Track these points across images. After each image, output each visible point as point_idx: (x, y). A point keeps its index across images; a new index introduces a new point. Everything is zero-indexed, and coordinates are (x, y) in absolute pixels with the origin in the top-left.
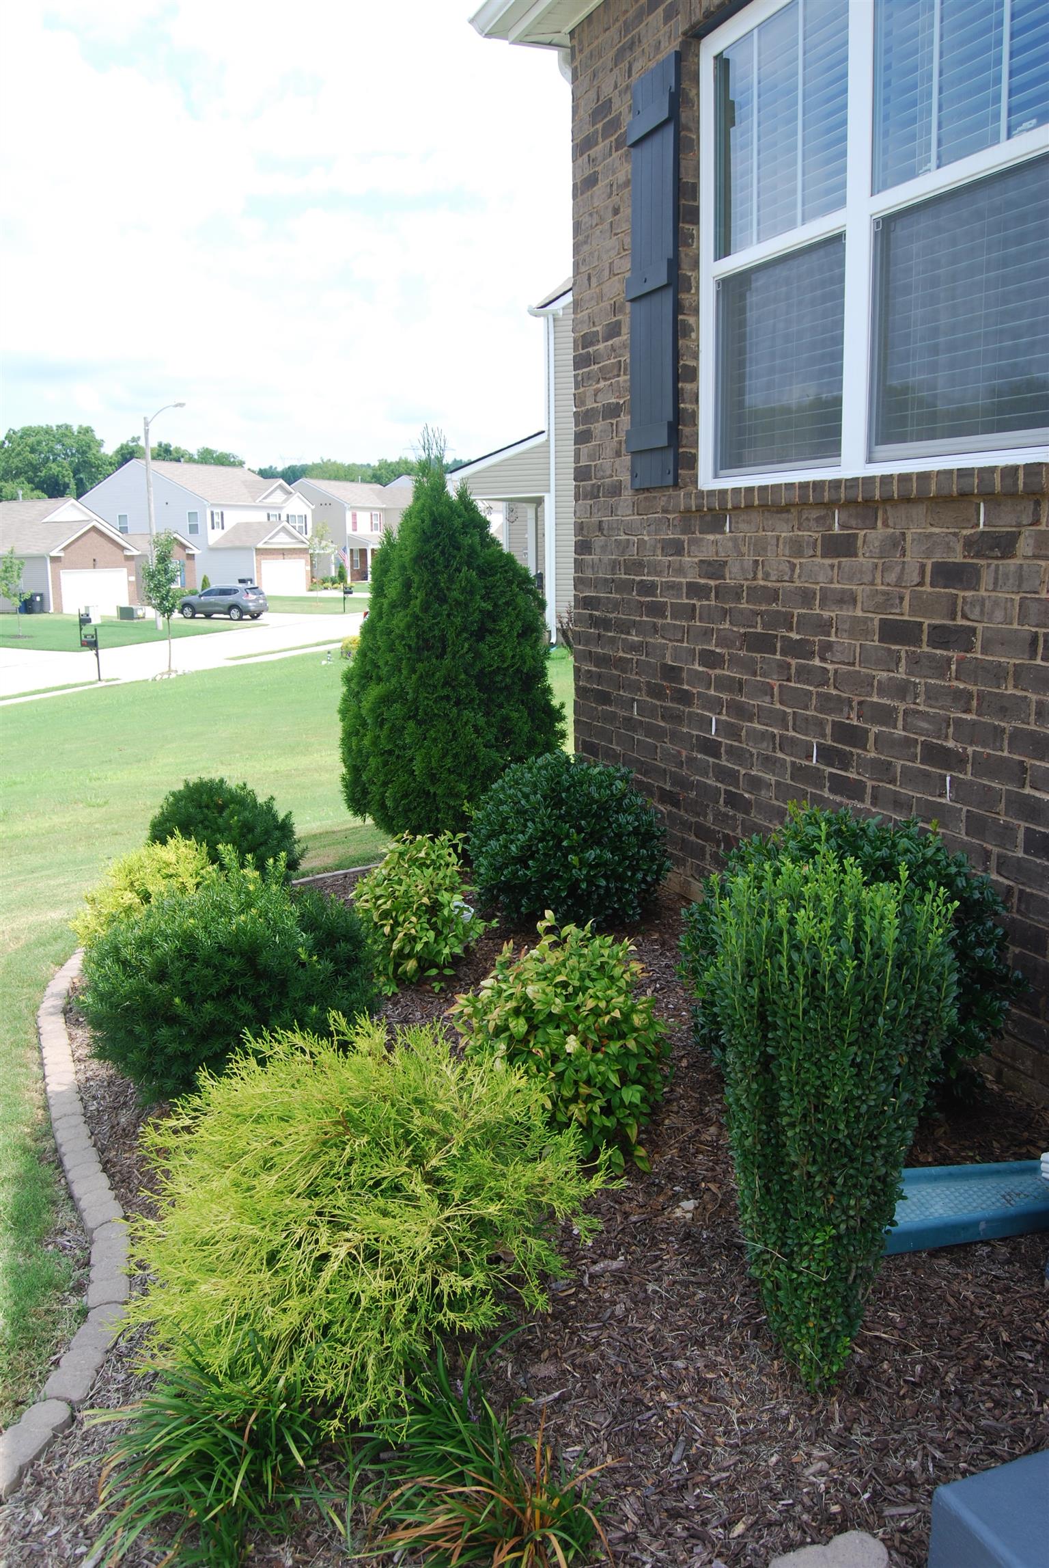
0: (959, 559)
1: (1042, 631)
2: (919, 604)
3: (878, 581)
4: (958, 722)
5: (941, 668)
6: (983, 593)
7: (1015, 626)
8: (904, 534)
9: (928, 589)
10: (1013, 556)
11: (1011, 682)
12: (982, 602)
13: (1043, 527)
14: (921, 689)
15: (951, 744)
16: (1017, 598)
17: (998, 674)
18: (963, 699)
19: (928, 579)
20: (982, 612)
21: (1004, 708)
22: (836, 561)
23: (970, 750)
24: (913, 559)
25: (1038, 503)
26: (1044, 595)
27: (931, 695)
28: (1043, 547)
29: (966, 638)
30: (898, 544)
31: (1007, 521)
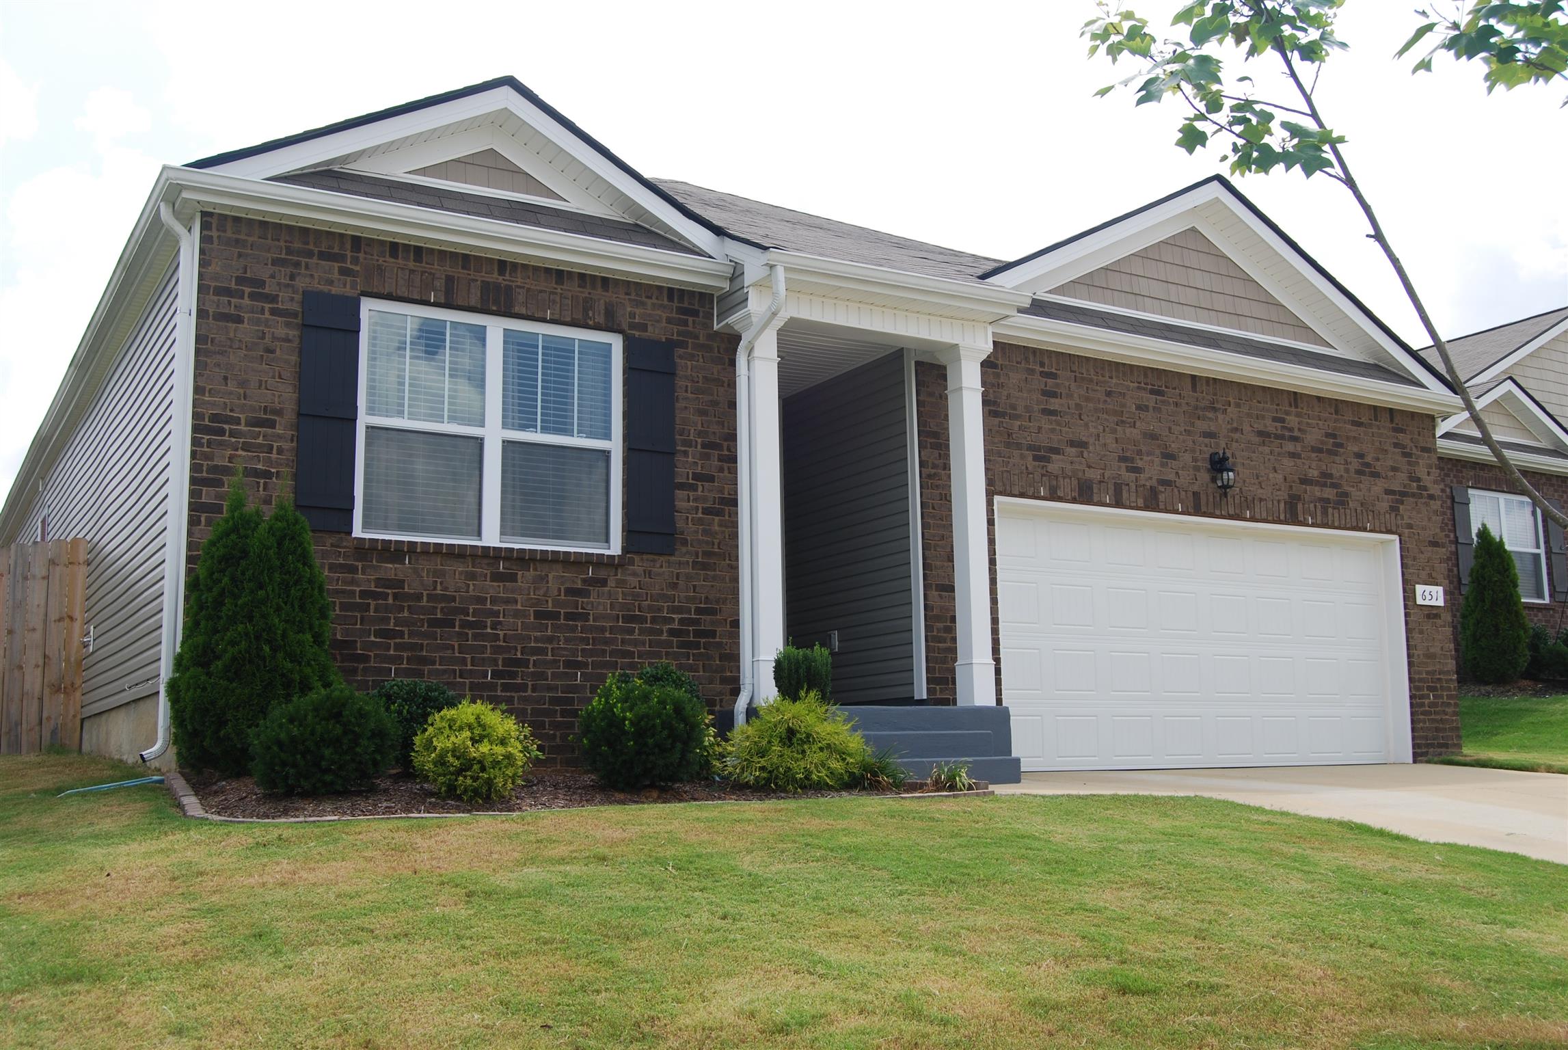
0: (580, 587)
1: (621, 613)
2: (556, 603)
3: (532, 594)
4: (583, 650)
5: (573, 629)
6: (592, 599)
7: (609, 612)
8: (547, 576)
9: (562, 598)
10: (606, 586)
11: (608, 633)
12: (592, 602)
13: (619, 577)
14: (562, 638)
15: (580, 659)
16: (609, 601)
17: (603, 630)
18: (585, 641)
19: (562, 594)
20: (593, 607)
21: (607, 642)
22: (501, 584)
23: (590, 660)
24: (553, 585)
25: (617, 569)
26: (620, 601)
27: (567, 640)
28: (620, 584)
29: (585, 617)
30: (544, 579)
31: (602, 574)
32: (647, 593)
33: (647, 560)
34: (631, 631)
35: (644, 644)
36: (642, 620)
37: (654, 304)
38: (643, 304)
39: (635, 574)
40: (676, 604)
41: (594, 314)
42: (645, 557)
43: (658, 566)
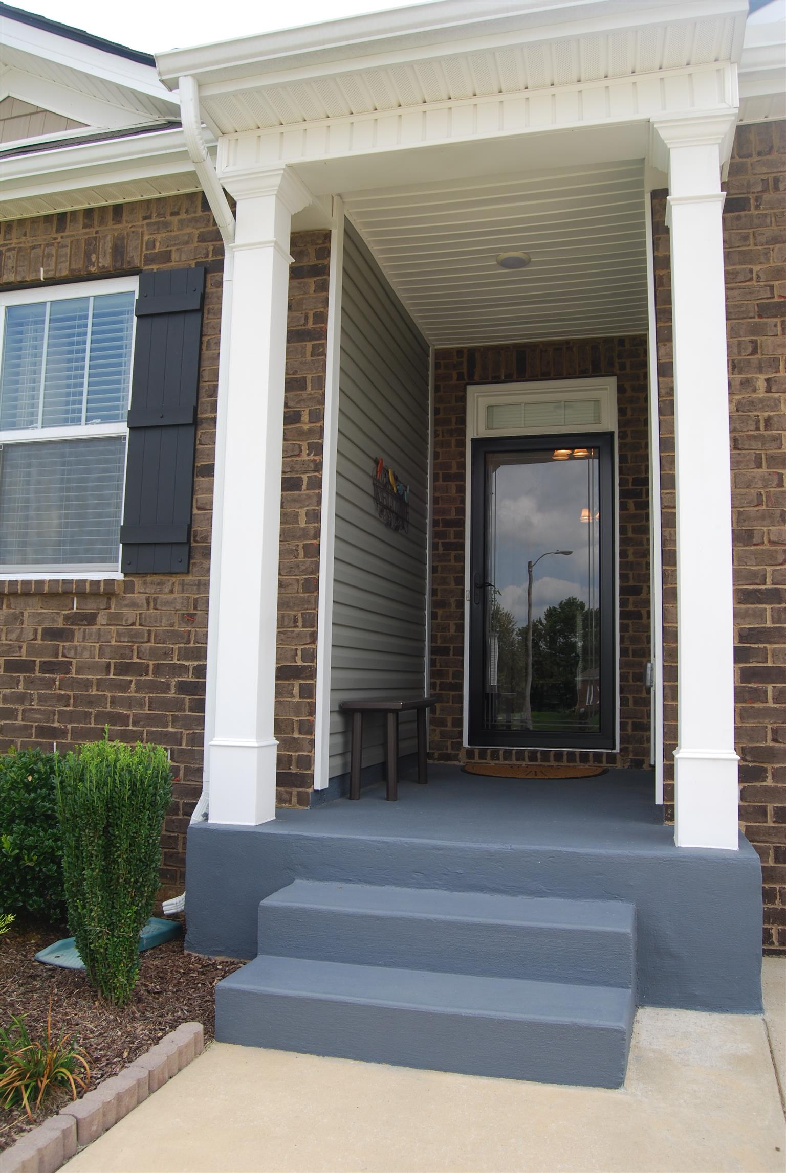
0: (61, 626)
1: (112, 661)
2: (31, 650)
3: (3, 638)
4: (61, 713)
5: (50, 684)
6: (76, 643)
7: (97, 659)
8: (22, 613)
9: (39, 642)
10: (95, 624)
11: (95, 688)
12: (76, 648)
13: (112, 610)
15: (56, 725)
16: (97, 645)
17: (87, 684)
18: (65, 700)
19: (39, 637)
20: (76, 653)
21: (91, 702)
23: (69, 726)
24: (28, 626)
25: (109, 599)
26: (113, 643)
27: (42, 699)
28: (114, 619)
29: (65, 667)
30: (17, 618)
31: (90, 607)
32: (149, 632)
33: (152, 583)
34: (124, 687)
35: (141, 705)
36: (141, 670)
37: (181, 222)
38: (166, 225)
39: (134, 605)
40: (192, 645)
41: (98, 258)
42: (149, 579)
43: (167, 590)
